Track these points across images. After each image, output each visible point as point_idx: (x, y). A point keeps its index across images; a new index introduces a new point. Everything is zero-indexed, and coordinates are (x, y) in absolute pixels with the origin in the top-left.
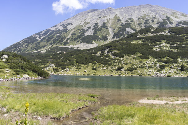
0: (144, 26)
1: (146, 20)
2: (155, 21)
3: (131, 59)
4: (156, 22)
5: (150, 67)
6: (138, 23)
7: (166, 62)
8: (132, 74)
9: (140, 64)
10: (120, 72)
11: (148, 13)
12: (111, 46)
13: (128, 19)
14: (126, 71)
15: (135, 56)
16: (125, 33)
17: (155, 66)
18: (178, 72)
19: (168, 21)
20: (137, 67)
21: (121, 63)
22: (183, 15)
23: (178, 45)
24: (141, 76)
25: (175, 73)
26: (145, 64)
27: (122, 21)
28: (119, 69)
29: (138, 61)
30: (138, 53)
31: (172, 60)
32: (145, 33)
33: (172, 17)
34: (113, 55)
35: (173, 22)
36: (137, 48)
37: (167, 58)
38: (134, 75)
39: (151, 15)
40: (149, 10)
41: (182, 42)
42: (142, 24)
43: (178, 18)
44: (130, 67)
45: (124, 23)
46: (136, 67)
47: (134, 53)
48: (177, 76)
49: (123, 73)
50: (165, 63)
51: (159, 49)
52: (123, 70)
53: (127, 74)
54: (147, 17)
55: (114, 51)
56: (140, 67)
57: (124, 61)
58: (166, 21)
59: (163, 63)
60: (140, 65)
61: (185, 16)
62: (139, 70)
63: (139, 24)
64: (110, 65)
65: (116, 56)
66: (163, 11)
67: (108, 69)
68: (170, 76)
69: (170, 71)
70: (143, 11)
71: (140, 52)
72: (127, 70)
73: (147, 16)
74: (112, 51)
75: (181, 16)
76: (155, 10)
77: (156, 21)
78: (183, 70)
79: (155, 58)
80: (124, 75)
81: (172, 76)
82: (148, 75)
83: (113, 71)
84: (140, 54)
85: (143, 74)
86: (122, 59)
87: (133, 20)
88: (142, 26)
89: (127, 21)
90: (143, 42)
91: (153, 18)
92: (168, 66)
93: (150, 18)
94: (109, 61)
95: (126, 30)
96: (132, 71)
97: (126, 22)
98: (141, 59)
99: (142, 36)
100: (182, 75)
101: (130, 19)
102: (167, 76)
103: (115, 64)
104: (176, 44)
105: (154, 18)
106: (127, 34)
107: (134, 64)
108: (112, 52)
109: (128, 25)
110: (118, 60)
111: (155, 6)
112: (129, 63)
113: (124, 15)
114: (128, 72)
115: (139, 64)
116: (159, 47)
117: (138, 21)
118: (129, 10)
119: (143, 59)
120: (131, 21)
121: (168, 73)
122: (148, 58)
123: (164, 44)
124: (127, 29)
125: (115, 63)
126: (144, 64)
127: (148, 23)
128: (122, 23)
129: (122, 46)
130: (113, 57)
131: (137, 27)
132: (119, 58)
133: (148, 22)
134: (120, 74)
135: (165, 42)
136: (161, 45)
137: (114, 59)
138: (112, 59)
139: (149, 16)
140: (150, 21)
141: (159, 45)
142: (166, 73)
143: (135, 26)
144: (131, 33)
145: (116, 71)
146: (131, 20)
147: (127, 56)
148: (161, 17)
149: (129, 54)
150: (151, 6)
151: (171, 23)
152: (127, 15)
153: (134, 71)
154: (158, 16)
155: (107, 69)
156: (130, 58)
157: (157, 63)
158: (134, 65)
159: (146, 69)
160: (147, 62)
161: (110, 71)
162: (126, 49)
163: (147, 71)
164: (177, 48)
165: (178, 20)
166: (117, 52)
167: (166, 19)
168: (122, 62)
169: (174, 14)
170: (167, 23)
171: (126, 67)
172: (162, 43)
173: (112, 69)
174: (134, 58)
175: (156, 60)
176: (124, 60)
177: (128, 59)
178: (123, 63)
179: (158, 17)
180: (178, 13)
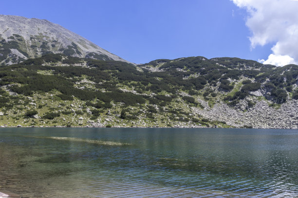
0: (40, 50)
1: (44, 43)
2: (56, 46)
3: (45, 99)
4: (58, 48)
5: (79, 113)
6: (30, 44)
7: (98, 106)
8: (55, 124)
9: (62, 107)
10: (33, 121)
11: (46, 33)
12: (5, 75)
13: (14, 35)
14: (42, 118)
15: (52, 95)
16: (8, 57)
17: (85, 111)
18: (119, 121)
19: (75, 50)
20: (59, 112)
21: (30, 105)
22: (92, 45)
23: (105, 83)
24: (70, 126)
25: (115, 121)
26: (70, 108)
27: (2, 37)
28: (30, 115)
29: (57, 102)
30: (55, 90)
31: (103, 103)
32: (53, 62)
33: (79, 45)
34: (12, 90)
35: (82, 53)
36: (52, 83)
37: (98, 101)
38: (59, 126)
39: (51, 36)
40: (48, 29)
41: (109, 80)
42: (36, 47)
43: (86, 48)
44: (48, 113)
45: (7, 40)
46: (57, 112)
47: (49, 89)
48: (119, 126)
49: (39, 123)
50: (96, 107)
51: (83, 87)
52: (36, 116)
53: (46, 123)
54: (45, 38)
55: (13, 84)
56: (63, 113)
57: (34, 102)
58: (73, 49)
59: (94, 108)
60: (62, 109)
61: (95, 47)
62: (64, 117)
63: (33, 47)
64: (10, 107)
65: (18, 93)
66: (67, 35)
67: (7, 115)
68: (110, 127)
69: (108, 120)
70: (39, 29)
71: (57, 89)
72: (45, 117)
73: (45, 36)
74: (8, 83)
75: (90, 47)
76: (55, 30)
77: (58, 46)
78: (124, 118)
79: (81, 100)
80: (41, 126)
81: (112, 126)
82: (80, 125)
83: (19, 119)
84: (58, 93)
85: (72, 124)
86: (31, 98)
87: (23, 38)
88: (38, 50)
89: (12, 38)
90: (55, 74)
91: (53, 41)
92: (102, 112)
93: (50, 41)
94: (7, 101)
95: (10, 52)
96: (53, 119)
97: (10, 40)
98: (62, 99)
99: (49, 64)
100: (124, 124)
101: (17, 36)
102: (107, 127)
103: (19, 106)
104: (102, 81)
105: (55, 41)
106: (12, 58)
107: (52, 107)
108: (9, 85)
109: (14, 45)
110: (23, 99)
111: (55, 24)
112: (44, 106)
113: (7, 27)
114: (47, 120)
115: (60, 107)
116: (81, 83)
117: (30, 41)
118: (15, 22)
119: (64, 100)
120: (19, 40)
121: (105, 122)
122: (72, 99)
123: (85, 81)
124: (12, 50)
125: (19, 104)
126: (68, 108)
127: (47, 48)
128: (4, 40)
129: (26, 77)
130: (11, 94)
131: (29, 50)
132: (26, 97)
133: (46, 46)
134: (34, 124)
135: (87, 78)
136: (82, 81)
137: (15, 98)
138: (12, 98)
139: (48, 37)
140: (50, 44)
141: (79, 81)
142: (103, 121)
143: (25, 47)
144: (19, 57)
145: (25, 118)
146: (19, 38)
147: (38, 94)
148: (65, 42)
149: (41, 91)
150: (50, 24)
151: (79, 53)
152: (10, 29)
153: (55, 118)
154: (60, 40)
155: (5, 115)
156: (44, 97)
157: (86, 107)
158: (53, 109)
159: (73, 115)
160: (72, 105)
161: (14, 118)
162: (34, 82)
163: (76, 119)
164: (105, 88)
165: (87, 50)
166: (20, 85)
167: (72, 47)
168: (32, 104)
169: (81, 42)
170: (73, 52)
171: (41, 113)
172: (83, 79)
173: (15, 116)
174: (50, 98)
175: (84, 102)
176: (33, 99)
177: (41, 99)
178: (34, 105)
179: (62, 42)
180: (86, 41)
